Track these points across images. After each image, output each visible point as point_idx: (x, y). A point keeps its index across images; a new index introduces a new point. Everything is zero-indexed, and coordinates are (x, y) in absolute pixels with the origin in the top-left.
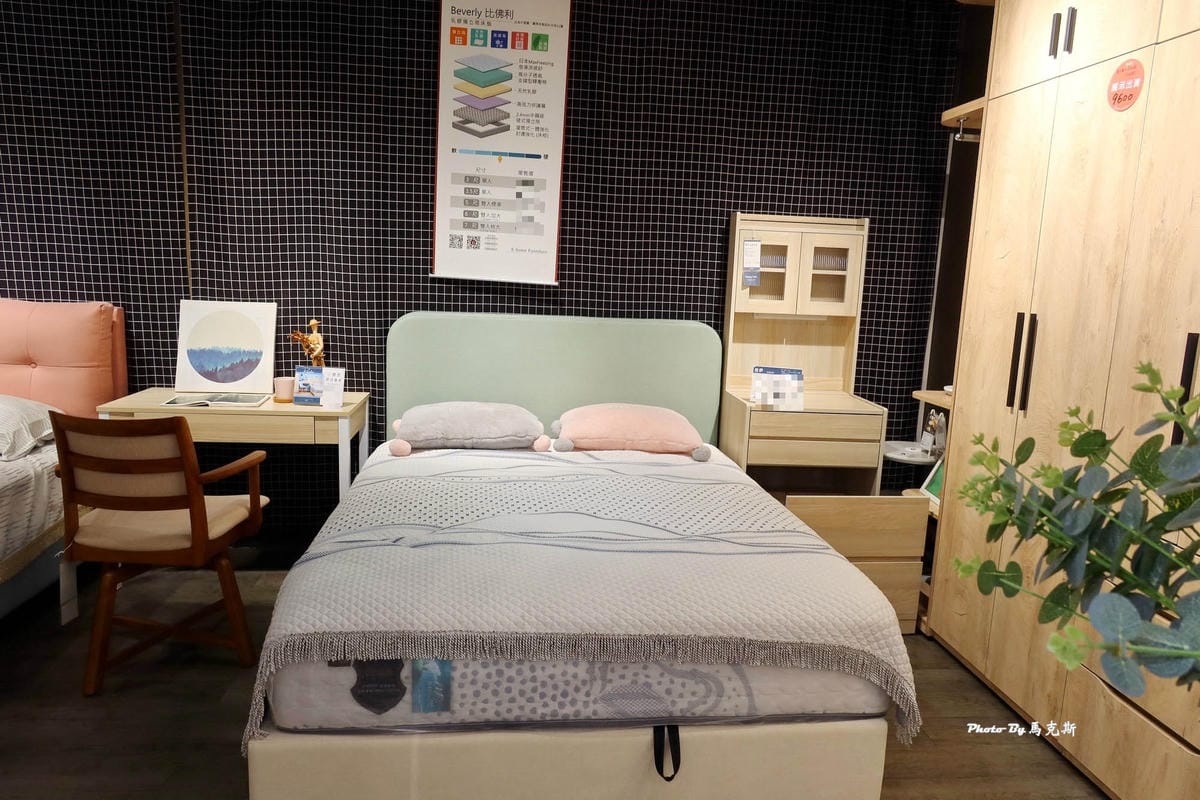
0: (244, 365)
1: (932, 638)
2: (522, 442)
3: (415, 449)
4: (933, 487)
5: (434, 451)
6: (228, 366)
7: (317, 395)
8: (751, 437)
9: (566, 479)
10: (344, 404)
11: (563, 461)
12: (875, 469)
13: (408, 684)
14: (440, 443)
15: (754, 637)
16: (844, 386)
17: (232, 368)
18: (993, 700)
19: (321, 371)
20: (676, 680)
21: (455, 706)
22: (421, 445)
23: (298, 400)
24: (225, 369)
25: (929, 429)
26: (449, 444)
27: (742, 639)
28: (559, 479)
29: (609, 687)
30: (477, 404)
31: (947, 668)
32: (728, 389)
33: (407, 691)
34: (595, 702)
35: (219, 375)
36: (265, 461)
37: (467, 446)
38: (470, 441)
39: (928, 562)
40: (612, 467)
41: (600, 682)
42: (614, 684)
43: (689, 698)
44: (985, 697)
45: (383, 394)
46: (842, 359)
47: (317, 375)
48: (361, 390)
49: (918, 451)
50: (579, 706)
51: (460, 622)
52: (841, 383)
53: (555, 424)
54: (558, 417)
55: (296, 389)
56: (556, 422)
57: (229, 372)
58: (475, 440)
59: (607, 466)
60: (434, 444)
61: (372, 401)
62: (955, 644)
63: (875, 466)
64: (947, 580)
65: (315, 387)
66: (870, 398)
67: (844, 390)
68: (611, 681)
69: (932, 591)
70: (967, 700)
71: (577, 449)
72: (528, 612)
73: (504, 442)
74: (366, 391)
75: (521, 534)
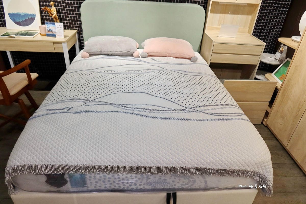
0: (29, 20)
1: (267, 126)
2: (129, 53)
3: (91, 55)
4: (277, 74)
5: (98, 56)
6: (24, 20)
7: (54, 33)
8: (213, 53)
9: (143, 72)
10: (65, 37)
11: (143, 61)
12: (256, 65)
13: (68, 179)
14: (99, 53)
15: (211, 167)
16: (249, 31)
17: (26, 20)
18: (287, 155)
19: (54, 24)
20: (176, 178)
21: (89, 185)
22: (92, 54)
23: (48, 35)
24: (23, 21)
25: (279, 51)
26: (103, 53)
27: (206, 168)
28: (140, 72)
29: (149, 181)
30: (113, 37)
31: (271, 140)
32: (206, 32)
33: (68, 182)
34: (144, 184)
35: (21, 23)
36: (30, 64)
37: (110, 54)
38: (110, 53)
39: (271, 103)
40: (161, 65)
41: (146, 179)
42: (151, 179)
43: (181, 183)
44: (284, 154)
45: (81, 31)
46: (250, 21)
47: (53, 25)
48: (74, 29)
49: (273, 58)
50: (138, 185)
51: (86, 161)
52: (248, 30)
53: (142, 44)
54: (144, 41)
55: (47, 31)
56: (143, 43)
57: (25, 22)
58: (112, 52)
59: (159, 65)
60: (97, 53)
61: (78, 33)
62: (276, 132)
63: (256, 64)
64: (278, 111)
65: (53, 30)
66: (261, 39)
67: (248, 33)
68: (150, 179)
69: (271, 112)
70: (278, 155)
71: (149, 56)
72: (115, 156)
73: (122, 53)
74: (76, 29)
75: (120, 105)
